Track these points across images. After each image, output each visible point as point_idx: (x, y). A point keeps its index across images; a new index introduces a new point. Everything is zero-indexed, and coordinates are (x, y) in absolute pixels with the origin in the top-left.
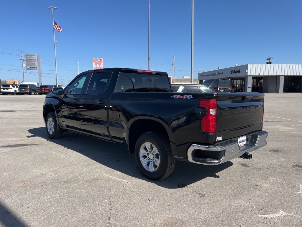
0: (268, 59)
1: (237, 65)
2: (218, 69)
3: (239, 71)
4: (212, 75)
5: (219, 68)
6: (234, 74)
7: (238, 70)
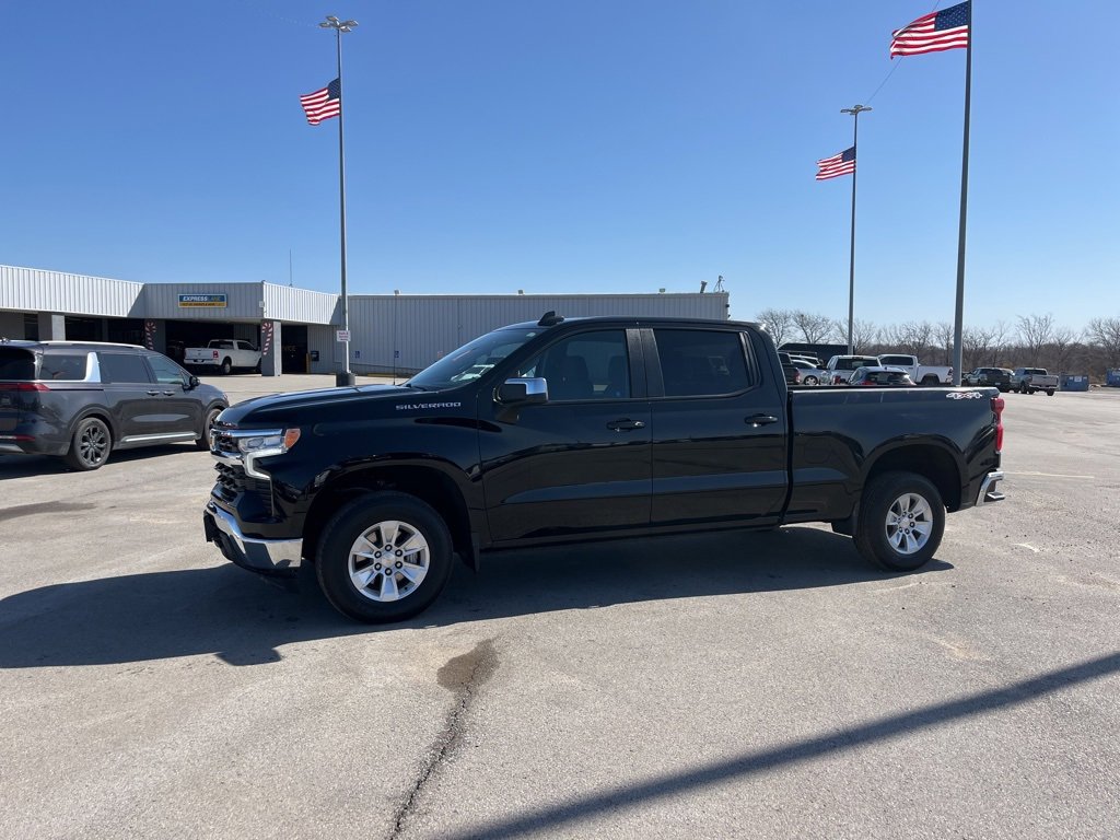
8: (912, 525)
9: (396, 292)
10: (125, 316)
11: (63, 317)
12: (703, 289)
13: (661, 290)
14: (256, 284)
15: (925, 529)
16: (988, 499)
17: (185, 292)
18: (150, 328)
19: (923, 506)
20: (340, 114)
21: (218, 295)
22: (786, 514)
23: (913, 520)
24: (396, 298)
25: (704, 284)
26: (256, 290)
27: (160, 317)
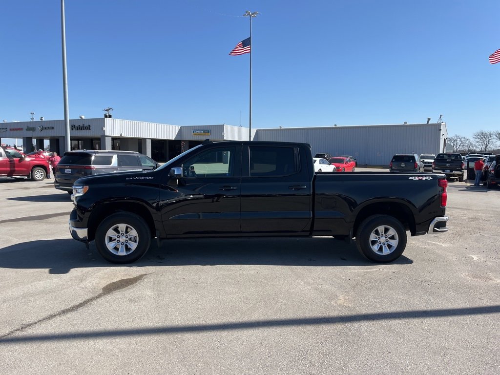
0: (106, 110)
1: (83, 117)
2: (41, 119)
3: (88, 128)
4: (27, 130)
5: (43, 119)
6: (78, 131)
7: (86, 125)
8: (387, 241)
9: (280, 127)
10: (173, 139)
11: (150, 140)
12: (428, 121)
13: (405, 123)
14: (221, 125)
15: (395, 243)
16: (434, 231)
17: (195, 129)
18: (183, 144)
19: (392, 232)
20: (250, 52)
21: (207, 130)
22: (312, 231)
23: (387, 238)
24: (281, 130)
25: (429, 119)
26: (221, 128)
27: (186, 139)
